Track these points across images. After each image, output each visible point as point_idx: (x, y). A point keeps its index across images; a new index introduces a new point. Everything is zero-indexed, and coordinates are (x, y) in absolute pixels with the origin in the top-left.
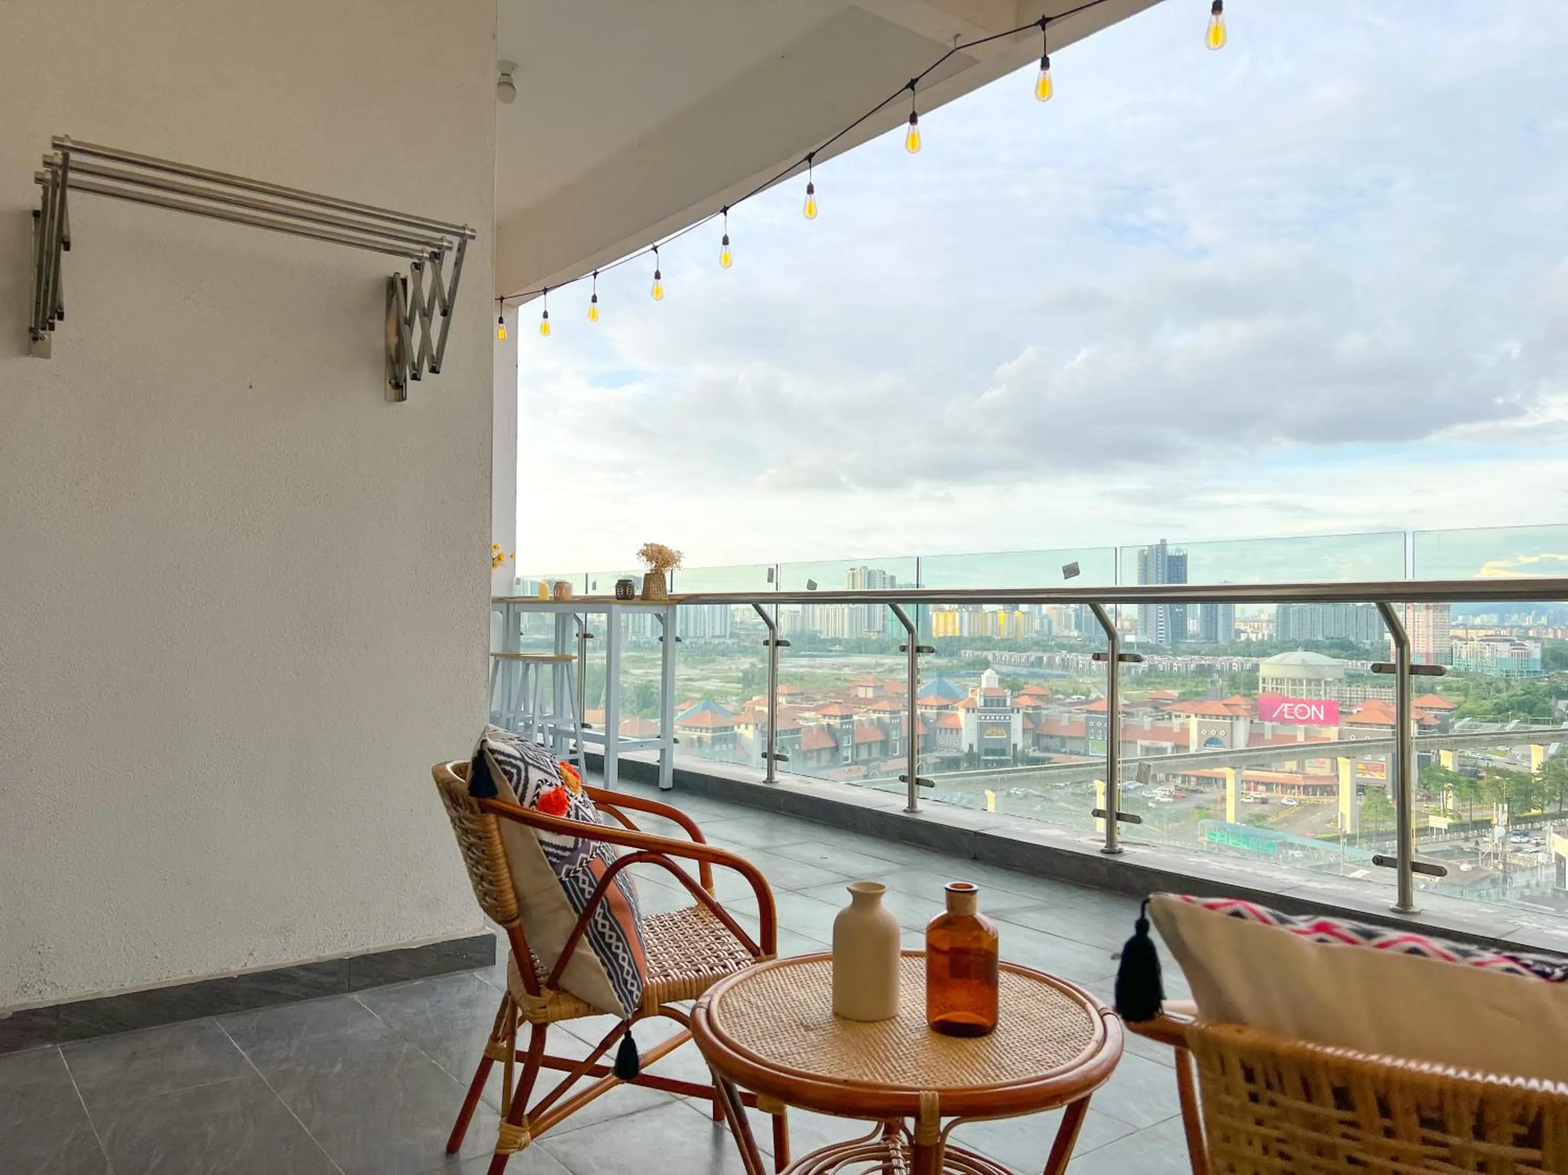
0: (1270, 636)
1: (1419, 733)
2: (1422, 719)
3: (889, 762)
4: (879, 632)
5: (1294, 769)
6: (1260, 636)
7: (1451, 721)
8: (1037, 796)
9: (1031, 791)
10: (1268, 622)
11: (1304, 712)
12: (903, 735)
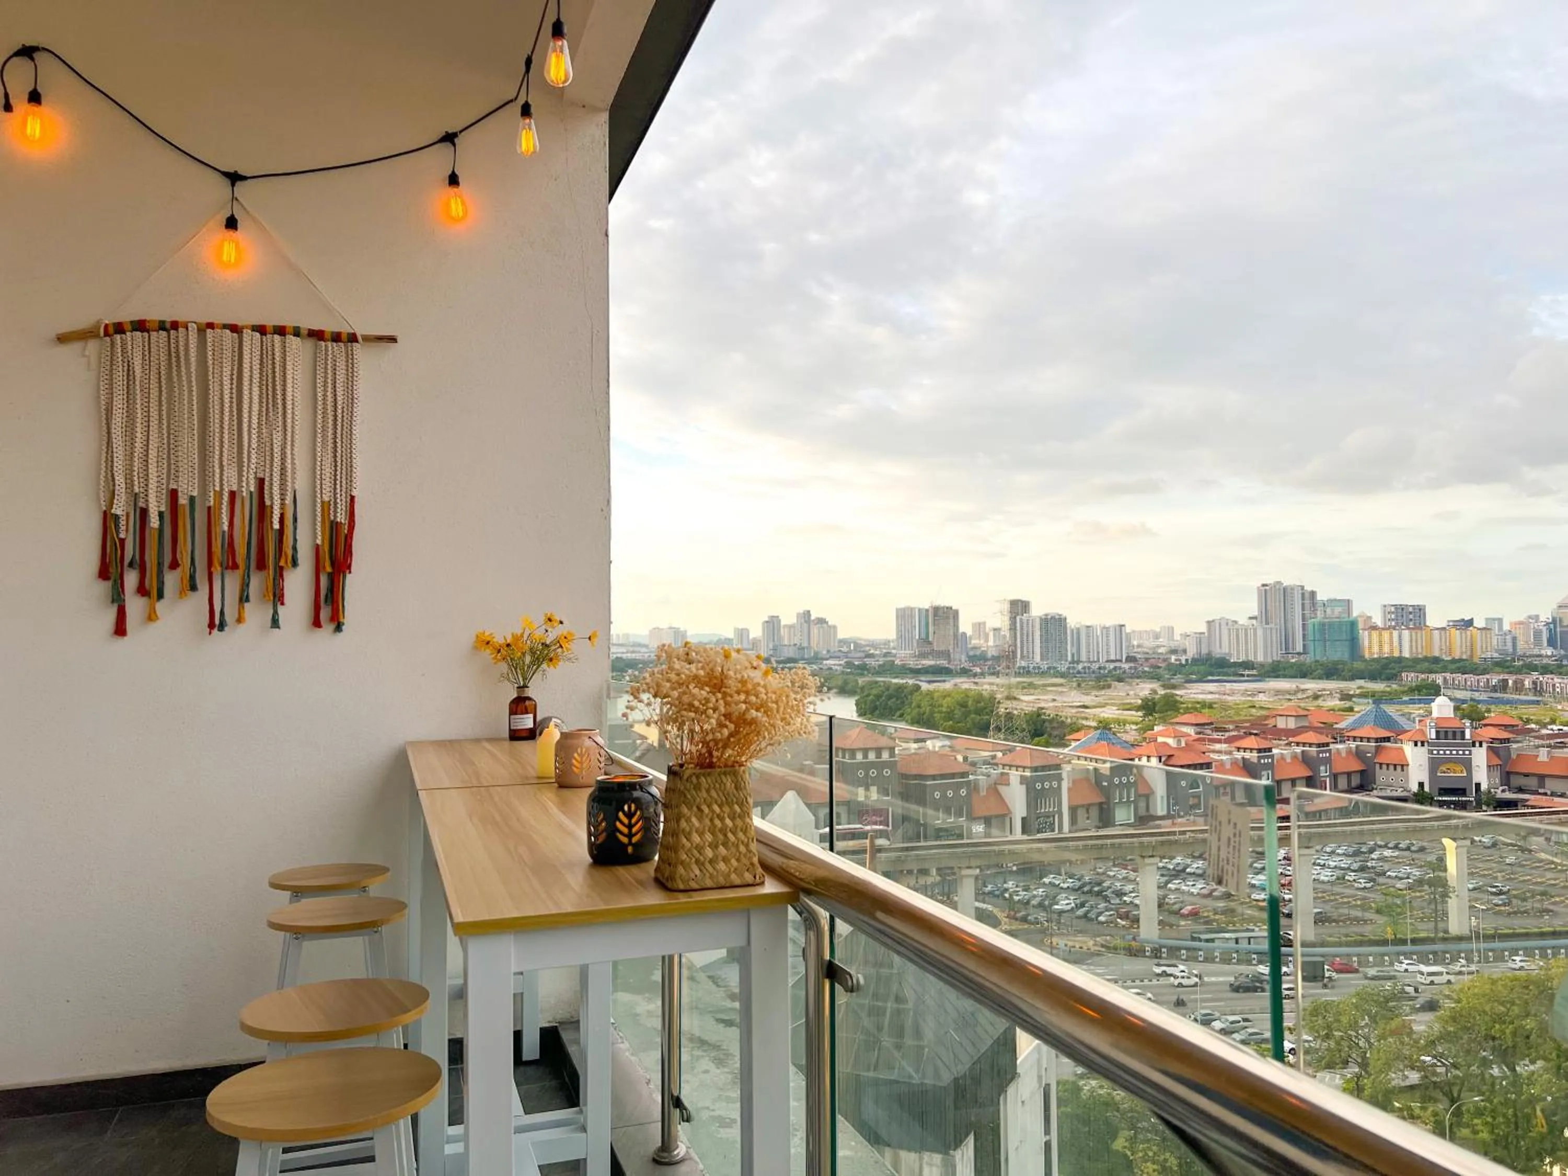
3: (1317, 801)
4: (1298, 654)
12: (1334, 771)
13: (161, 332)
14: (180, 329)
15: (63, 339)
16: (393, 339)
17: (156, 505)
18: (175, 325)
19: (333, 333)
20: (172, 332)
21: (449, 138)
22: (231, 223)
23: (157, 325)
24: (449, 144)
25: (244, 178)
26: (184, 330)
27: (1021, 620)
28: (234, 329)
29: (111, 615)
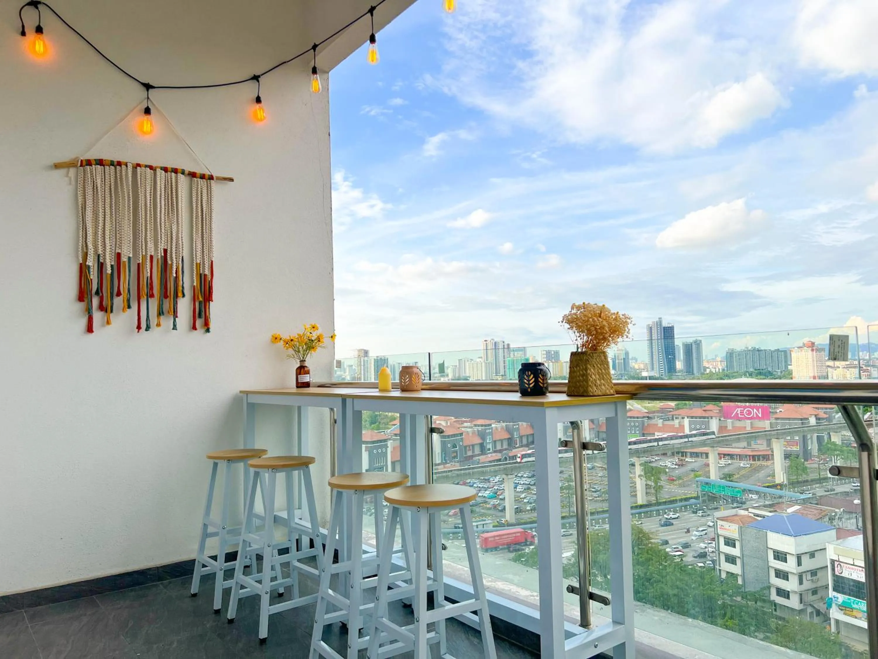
0: (724, 370)
1: (817, 423)
2: (818, 414)
3: (514, 450)
4: (502, 376)
5: (746, 446)
6: (717, 370)
7: (833, 415)
8: (600, 467)
9: (595, 464)
10: (721, 361)
11: (749, 413)
12: (521, 435)
13: (111, 166)
14: (123, 166)
15: (57, 166)
16: (231, 180)
17: (109, 262)
18: (119, 164)
19: (201, 174)
20: (118, 167)
21: (256, 78)
22: (147, 111)
23: (110, 162)
24: (255, 81)
25: (153, 87)
26: (125, 166)
27: (364, 360)
28: (151, 168)
29: (84, 321)
